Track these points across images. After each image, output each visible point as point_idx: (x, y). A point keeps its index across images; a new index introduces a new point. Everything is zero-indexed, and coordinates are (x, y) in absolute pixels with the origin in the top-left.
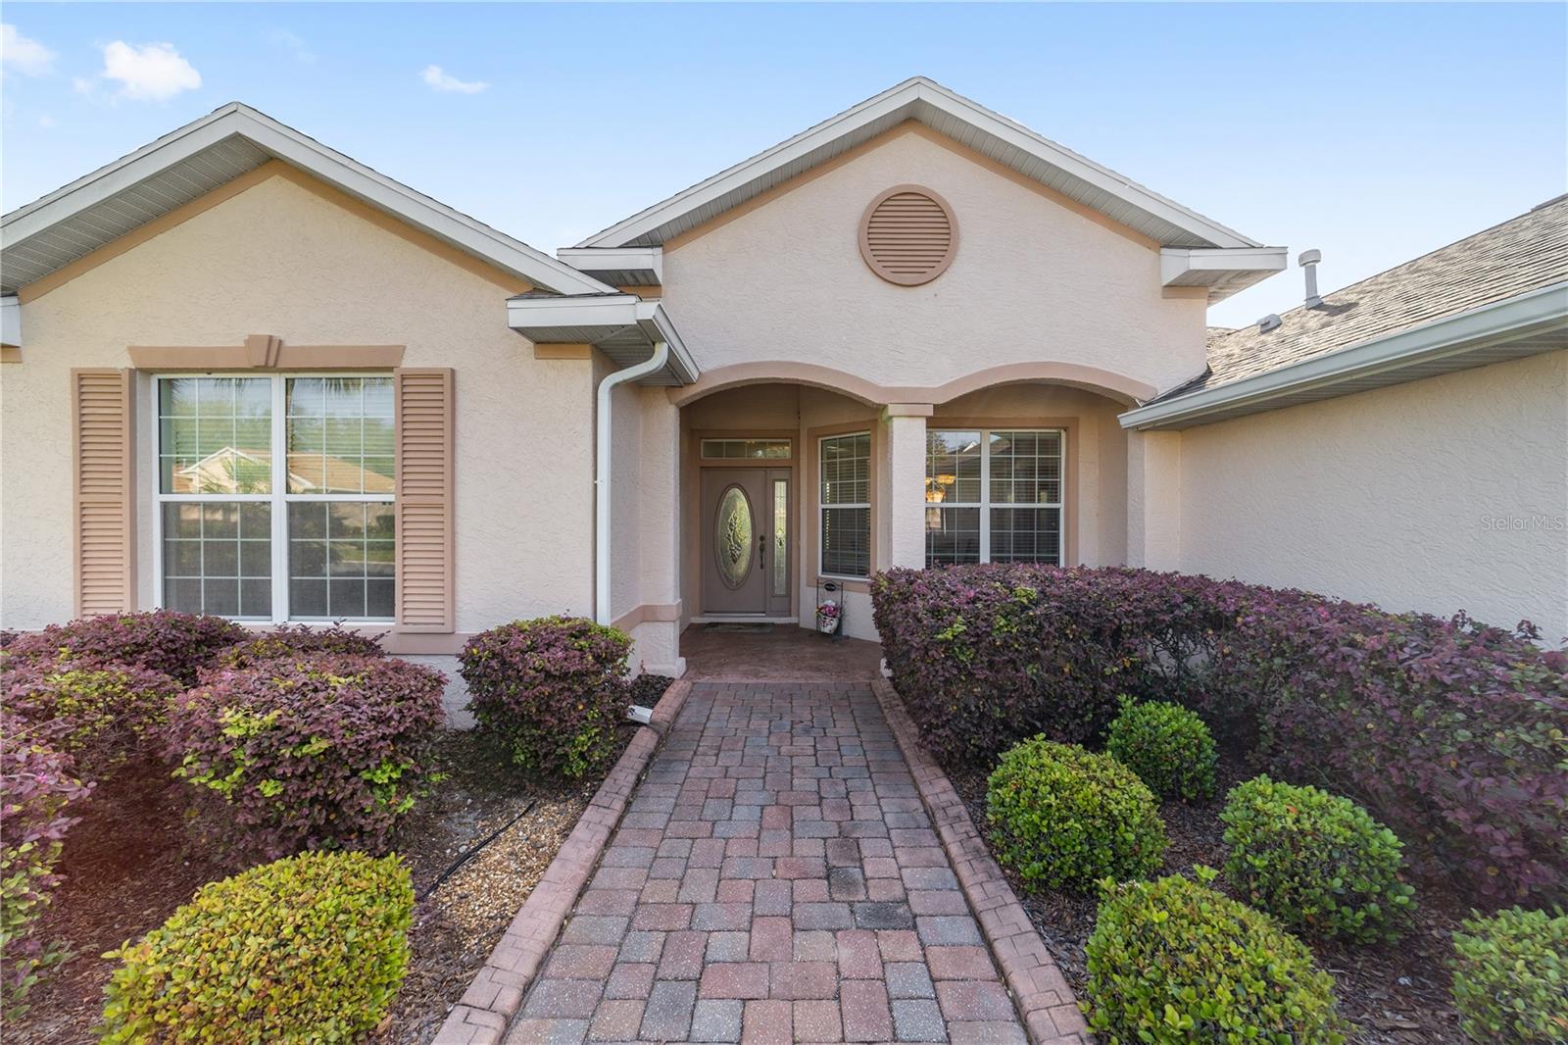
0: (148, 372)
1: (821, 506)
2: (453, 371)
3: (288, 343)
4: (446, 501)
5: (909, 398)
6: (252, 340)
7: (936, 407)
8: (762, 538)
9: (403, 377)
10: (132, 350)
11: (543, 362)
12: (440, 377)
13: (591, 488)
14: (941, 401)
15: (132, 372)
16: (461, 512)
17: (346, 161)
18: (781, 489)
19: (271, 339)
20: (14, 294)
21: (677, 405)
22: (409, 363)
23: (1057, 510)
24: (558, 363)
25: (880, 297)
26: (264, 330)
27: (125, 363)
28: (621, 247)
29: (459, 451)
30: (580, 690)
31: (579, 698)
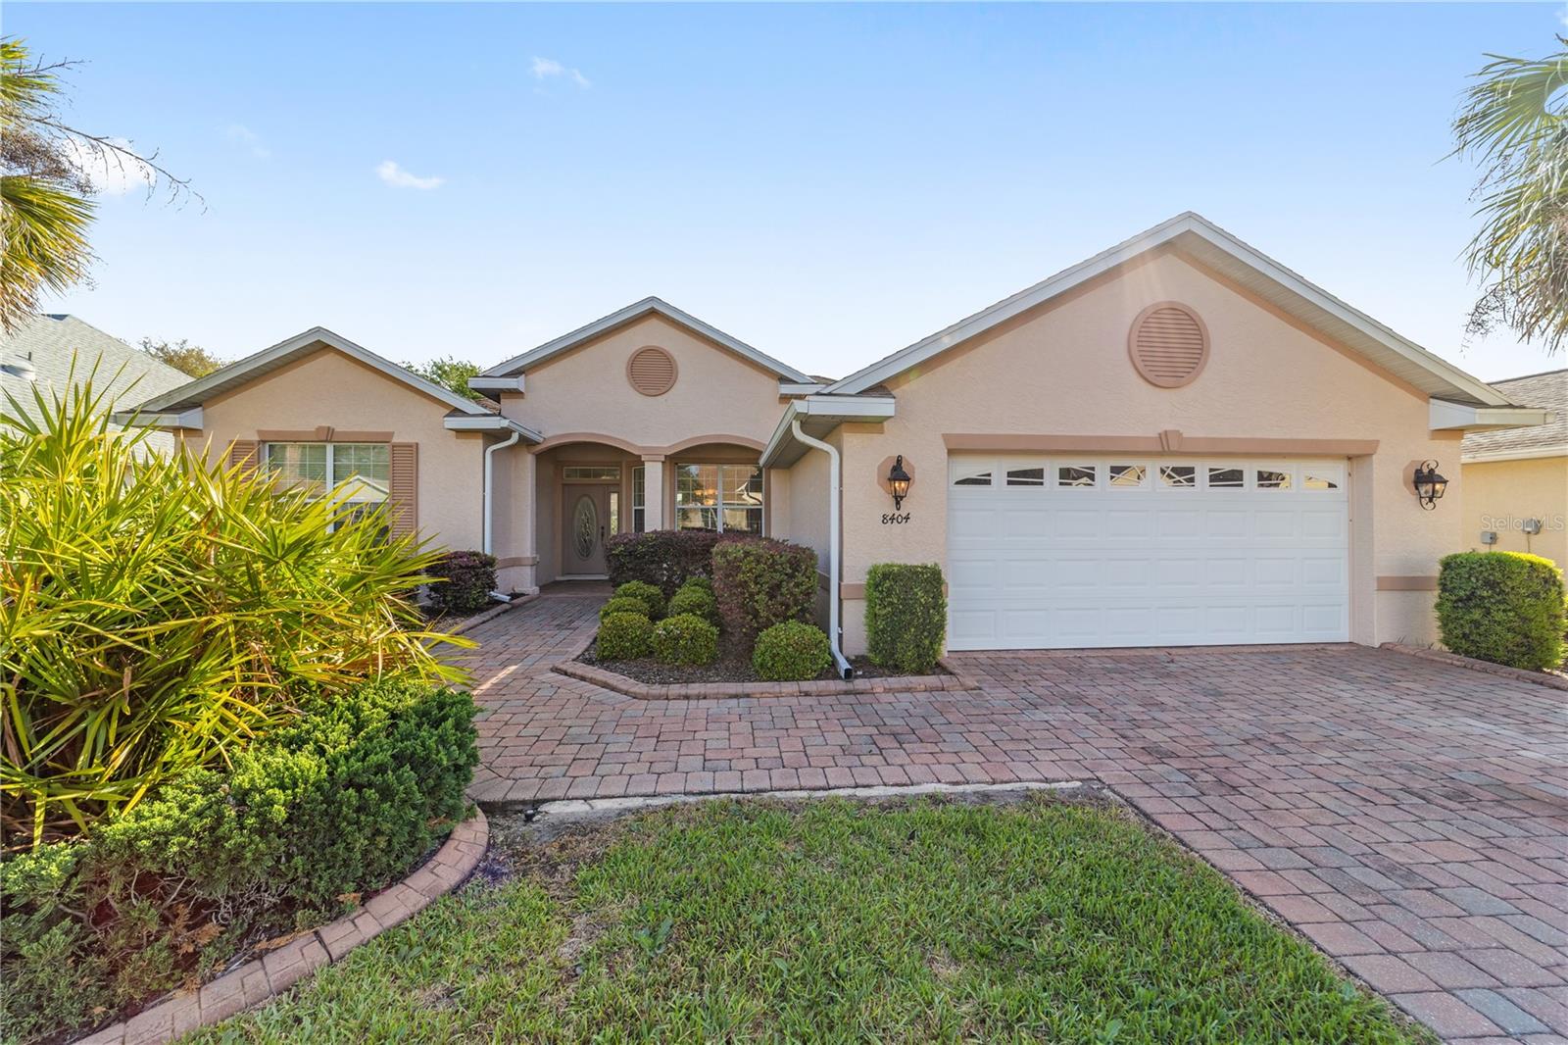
0: (264, 442)
1: (634, 508)
2: (417, 444)
3: (337, 430)
4: (414, 502)
5: (652, 452)
6: (319, 429)
7: (666, 456)
8: (603, 528)
9: (393, 446)
10: (259, 432)
11: (459, 441)
12: (411, 446)
13: (482, 497)
14: (669, 453)
15: (259, 442)
16: (420, 507)
17: (371, 354)
18: (614, 498)
19: (329, 428)
20: (201, 406)
21: (533, 454)
22: (395, 440)
23: (761, 509)
24: (468, 441)
25: (637, 400)
26: (325, 424)
27: (256, 438)
28: (501, 376)
29: (420, 480)
30: (473, 573)
31: (473, 576)
